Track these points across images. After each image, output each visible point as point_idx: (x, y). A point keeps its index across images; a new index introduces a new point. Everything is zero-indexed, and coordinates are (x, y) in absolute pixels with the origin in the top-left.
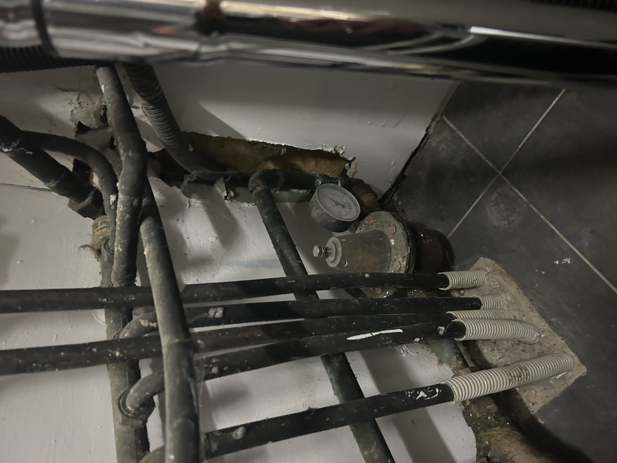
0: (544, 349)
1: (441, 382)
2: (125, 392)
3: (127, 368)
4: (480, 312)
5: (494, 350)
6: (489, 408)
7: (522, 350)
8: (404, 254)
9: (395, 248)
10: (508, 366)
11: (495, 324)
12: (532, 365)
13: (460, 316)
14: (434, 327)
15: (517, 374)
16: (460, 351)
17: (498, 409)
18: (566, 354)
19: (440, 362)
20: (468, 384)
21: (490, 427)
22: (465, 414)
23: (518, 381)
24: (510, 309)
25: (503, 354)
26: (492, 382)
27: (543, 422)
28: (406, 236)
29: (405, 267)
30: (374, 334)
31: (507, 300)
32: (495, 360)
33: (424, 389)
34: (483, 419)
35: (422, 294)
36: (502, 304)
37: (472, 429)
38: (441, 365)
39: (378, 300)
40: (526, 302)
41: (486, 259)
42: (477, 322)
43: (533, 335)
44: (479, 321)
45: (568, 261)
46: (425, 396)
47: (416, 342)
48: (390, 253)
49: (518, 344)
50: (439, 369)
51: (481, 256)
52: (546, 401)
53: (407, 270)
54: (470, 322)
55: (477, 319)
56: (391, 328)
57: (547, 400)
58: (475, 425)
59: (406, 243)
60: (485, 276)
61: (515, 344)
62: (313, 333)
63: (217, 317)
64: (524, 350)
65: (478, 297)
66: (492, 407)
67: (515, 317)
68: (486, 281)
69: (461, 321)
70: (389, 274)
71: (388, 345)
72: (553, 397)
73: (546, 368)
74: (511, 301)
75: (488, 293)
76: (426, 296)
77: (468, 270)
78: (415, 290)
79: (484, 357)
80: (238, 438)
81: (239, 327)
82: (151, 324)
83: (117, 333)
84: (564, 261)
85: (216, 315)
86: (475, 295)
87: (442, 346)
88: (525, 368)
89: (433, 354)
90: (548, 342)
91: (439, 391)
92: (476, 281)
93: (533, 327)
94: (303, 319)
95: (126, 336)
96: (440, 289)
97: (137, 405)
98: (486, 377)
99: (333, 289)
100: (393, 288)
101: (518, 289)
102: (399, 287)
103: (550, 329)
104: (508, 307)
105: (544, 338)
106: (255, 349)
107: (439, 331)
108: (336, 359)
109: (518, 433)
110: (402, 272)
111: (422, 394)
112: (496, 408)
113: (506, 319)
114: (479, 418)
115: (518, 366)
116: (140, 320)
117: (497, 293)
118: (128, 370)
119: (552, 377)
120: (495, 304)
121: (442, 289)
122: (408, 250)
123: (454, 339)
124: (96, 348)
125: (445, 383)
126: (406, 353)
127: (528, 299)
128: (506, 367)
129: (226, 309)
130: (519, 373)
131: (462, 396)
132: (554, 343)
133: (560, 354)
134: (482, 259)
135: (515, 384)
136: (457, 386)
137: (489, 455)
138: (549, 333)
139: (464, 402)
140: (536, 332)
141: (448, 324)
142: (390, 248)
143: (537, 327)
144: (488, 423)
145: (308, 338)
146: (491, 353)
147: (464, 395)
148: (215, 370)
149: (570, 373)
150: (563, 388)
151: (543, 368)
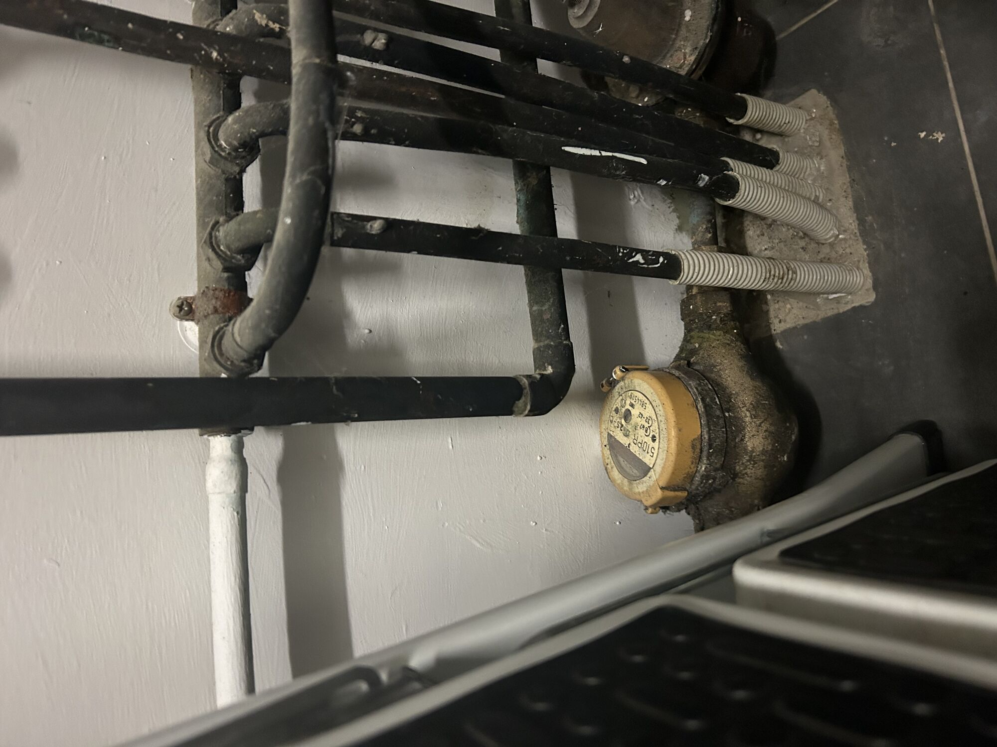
0: (833, 255)
1: (671, 250)
2: (218, 118)
3: (223, 85)
4: (771, 174)
5: (763, 235)
6: (720, 306)
7: (803, 248)
8: (698, 43)
9: (687, 27)
10: (772, 260)
11: (783, 197)
12: (806, 269)
13: (738, 169)
14: (695, 172)
15: (779, 274)
16: (715, 221)
17: (730, 311)
18: (860, 271)
19: (680, 229)
20: (707, 266)
21: (709, 328)
22: (684, 304)
23: (776, 284)
24: (816, 184)
25: (774, 245)
26: (740, 272)
27: (781, 347)
28: (714, 12)
29: (690, 66)
30: (604, 153)
31: (818, 170)
32: (758, 250)
33: (644, 253)
34: (705, 317)
35: (697, 118)
36: (807, 173)
37: (685, 325)
38: (679, 233)
39: (629, 105)
40: (844, 182)
41: (820, 95)
42: (759, 185)
43: (829, 231)
44: (762, 186)
45: (940, 137)
46: (642, 261)
47: (660, 185)
48: (677, 35)
49: (801, 238)
50: (675, 238)
51: (814, 88)
52: (799, 323)
53: (691, 72)
54: (749, 183)
55: (762, 183)
56: (633, 154)
57: (802, 322)
58: (692, 321)
59: (709, 25)
60: (804, 120)
61: (797, 235)
62: (515, 124)
63: (375, 48)
64: (806, 248)
65: (778, 149)
66: (724, 305)
67: (817, 197)
68: (802, 131)
69: (738, 176)
70: (661, 69)
71: (618, 175)
72: (811, 320)
73: (822, 280)
74: (823, 173)
75: (796, 149)
76: (702, 123)
77: (784, 103)
78: (689, 109)
79: (745, 242)
80: (373, 232)
81: (405, 75)
82: (271, 24)
83: (213, 22)
84: (933, 136)
85: (373, 44)
86: (775, 146)
87: (693, 204)
88: (794, 269)
89: (675, 215)
90: (843, 246)
91: (664, 261)
92: (786, 126)
93: (835, 221)
94: (503, 96)
95: (228, 31)
96: (728, 119)
97: (235, 143)
98: (735, 264)
99: (565, 64)
100: (657, 94)
101: (842, 157)
102: (667, 96)
103: (856, 231)
104: (814, 181)
105: (842, 239)
106: (422, 117)
107: (699, 180)
108: (534, 174)
109: (742, 346)
110: (683, 72)
111: (639, 258)
112: (729, 309)
113: (802, 196)
114: (701, 314)
115: (786, 264)
116: (255, 11)
117: (809, 154)
118: (224, 88)
119: (823, 293)
120: (798, 170)
121: (731, 121)
122: (706, 37)
123: (714, 201)
124: (182, 34)
125: (677, 253)
126: (636, 200)
127: (850, 177)
128: (768, 261)
129: (392, 39)
130: (783, 273)
131: (692, 277)
132: (852, 251)
133: (851, 268)
134: (814, 91)
135: (770, 286)
136: (691, 262)
137: (692, 360)
138: (852, 236)
139: (689, 287)
140: (835, 229)
141: (718, 175)
142: (680, 25)
143: (840, 221)
144: (710, 323)
145: (506, 127)
146: (757, 238)
147: (694, 277)
148: (358, 129)
149: (849, 297)
150: (830, 313)
151: (818, 278)
